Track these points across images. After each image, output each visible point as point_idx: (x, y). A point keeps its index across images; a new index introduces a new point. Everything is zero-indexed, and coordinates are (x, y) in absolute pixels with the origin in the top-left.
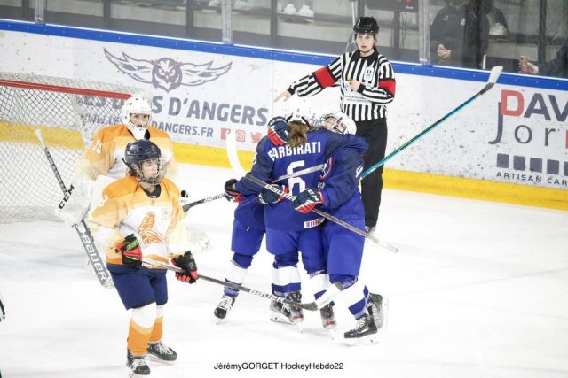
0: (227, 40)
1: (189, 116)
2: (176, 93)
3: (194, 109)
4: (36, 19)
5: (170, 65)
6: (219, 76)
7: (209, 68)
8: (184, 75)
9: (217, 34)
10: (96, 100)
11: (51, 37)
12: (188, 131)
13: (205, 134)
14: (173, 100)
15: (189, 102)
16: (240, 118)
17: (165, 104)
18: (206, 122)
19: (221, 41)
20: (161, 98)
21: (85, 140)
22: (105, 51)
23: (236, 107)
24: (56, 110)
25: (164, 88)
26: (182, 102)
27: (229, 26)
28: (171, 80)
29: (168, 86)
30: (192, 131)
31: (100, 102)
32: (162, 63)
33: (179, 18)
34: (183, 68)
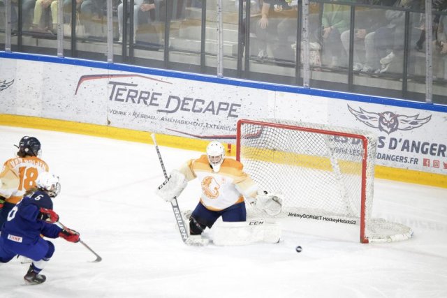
0: (429, 100)
1: (402, 150)
2: (393, 135)
3: (406, 146)
4: (304, 85)
5: (391, 116)
6: (422, 124)
7: (416, 119)
8: (400, 123)
9: (422, 97)
10: (341, 138)
11: (313, 96)
12: (401, 160)
13: (413, 162)
14: (392, 139)
15: (403, 141)
16: (436, 152)
17: (387, 142)
18: (414, 154)
19: (425, 101)
20: (384, 138)
21: (333, 165)
22: (348, 106)
23: (433, 145)
24: (314, 145)
25: (386, 131)
26: (398, 141)
27: (430, 92)
28: (391, 126)
29: (389, 130)
30: (404, 160)
31: (344, 139)
32: (385, 115)
33: (397, 86)
34: (399, 118)
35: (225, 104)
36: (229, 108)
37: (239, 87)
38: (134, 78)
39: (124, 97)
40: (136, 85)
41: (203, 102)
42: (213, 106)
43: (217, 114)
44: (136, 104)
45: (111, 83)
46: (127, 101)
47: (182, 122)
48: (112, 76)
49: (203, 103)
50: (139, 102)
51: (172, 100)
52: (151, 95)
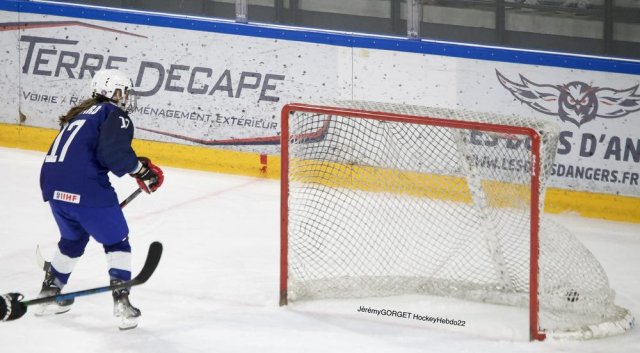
1: (607, 157)
2: (587, 128)
3: (614, 148)
4: (409, 33)
5: (582, 91)
7: (633, 95)
8: (600, 105)
10: (486, 136)
11: (427, 56)
12: (605, 176)
13: (628, 181)
14: (586, 137)
15: (607, 139)
17: (575, 141)
18: (629, 166)
20: (570, 134)
21: (472, 189)
22: (498, 73)
25: (573, 121)
26: (598, 138)
28: (583, 110)
29: (579, 118)
30: (610, 177)
31: (491, 138)
32: (571, 88)
33: (593, 30)
34: (599, 94)
35: (253, 75)
36: (261, 84)
37: (279, 40)
38: (69, 27)
39: (52, 66)
40: (75, 43)
41: (209, 72)
42: (229, 80)
43: (238, 96)
44: (76, 81)
45: (24, 39)
46: (57, 74)
47: (167, 114)
48: (26, 25)
49: (209, 75)
50: (81, 76)
51: (147, 70)
52: (105, 60)
